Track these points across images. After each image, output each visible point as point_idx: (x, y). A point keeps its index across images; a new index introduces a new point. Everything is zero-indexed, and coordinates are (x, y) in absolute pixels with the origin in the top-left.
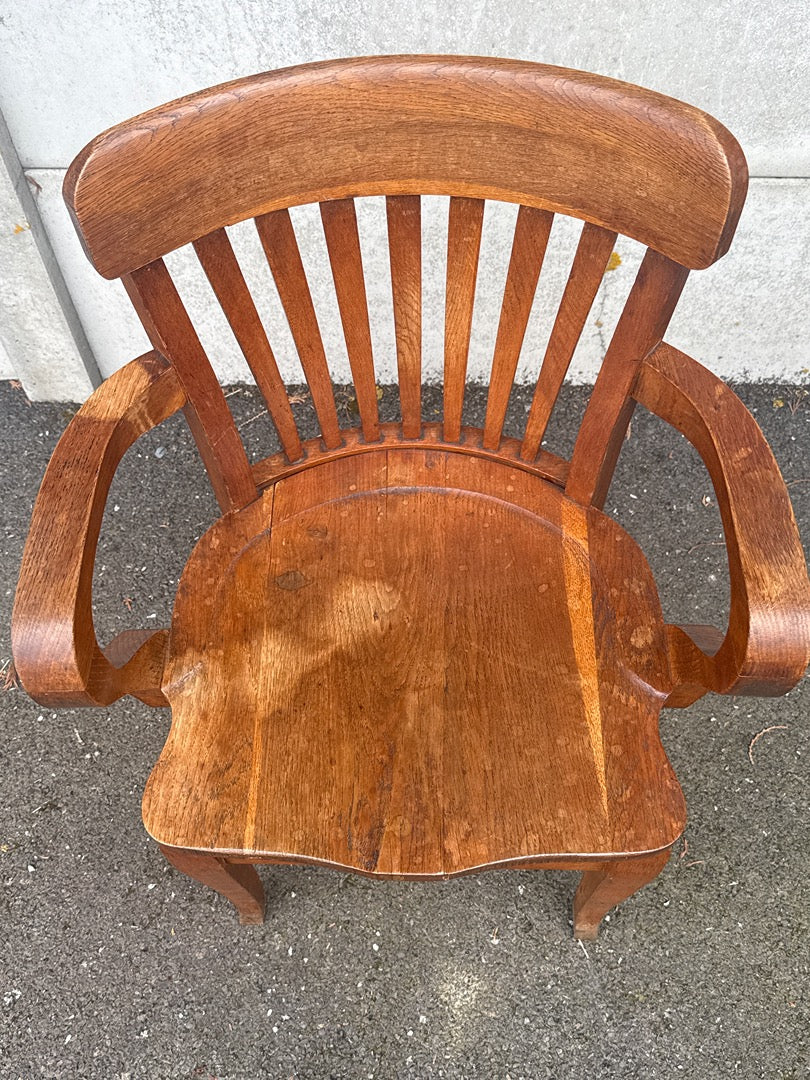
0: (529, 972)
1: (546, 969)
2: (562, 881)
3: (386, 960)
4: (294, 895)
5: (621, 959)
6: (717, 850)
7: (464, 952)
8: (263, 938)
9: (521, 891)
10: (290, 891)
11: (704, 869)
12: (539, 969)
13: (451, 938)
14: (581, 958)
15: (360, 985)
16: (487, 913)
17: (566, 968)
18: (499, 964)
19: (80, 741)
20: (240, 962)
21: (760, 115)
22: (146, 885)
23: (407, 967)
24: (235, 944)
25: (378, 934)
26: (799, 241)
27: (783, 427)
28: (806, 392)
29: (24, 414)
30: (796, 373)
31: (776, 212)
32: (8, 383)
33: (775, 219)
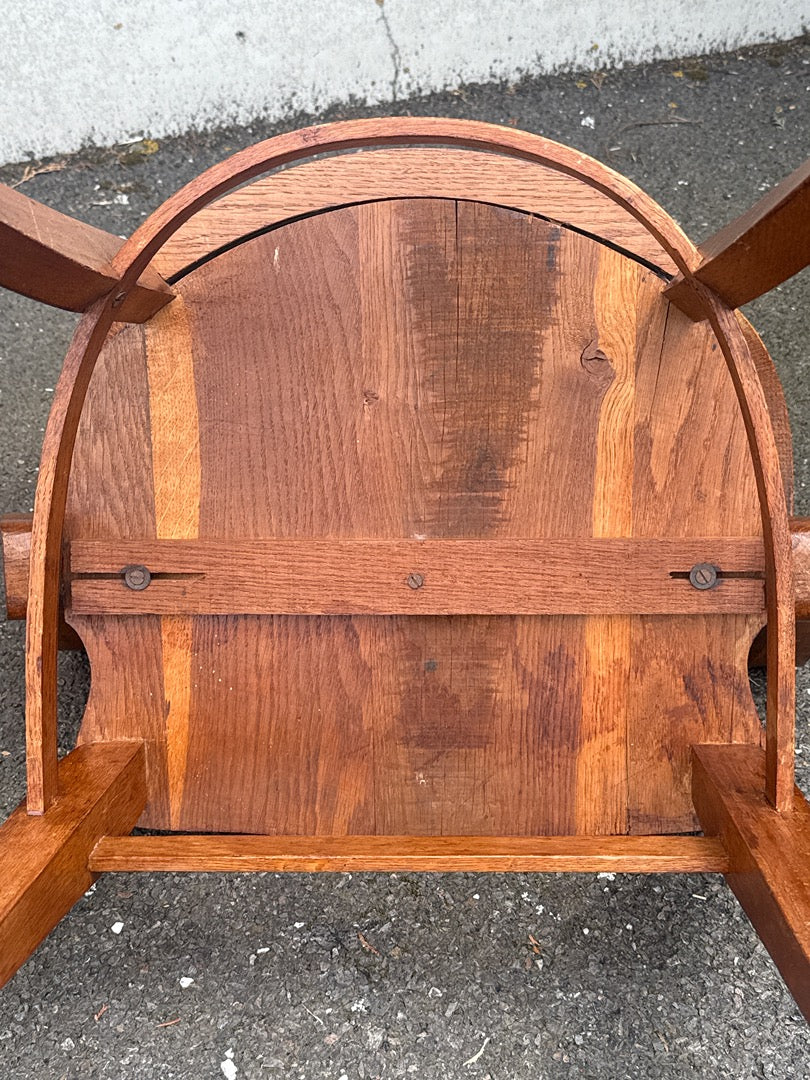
27: (596, 99)
28: (604, 74)
30: (587, 53)
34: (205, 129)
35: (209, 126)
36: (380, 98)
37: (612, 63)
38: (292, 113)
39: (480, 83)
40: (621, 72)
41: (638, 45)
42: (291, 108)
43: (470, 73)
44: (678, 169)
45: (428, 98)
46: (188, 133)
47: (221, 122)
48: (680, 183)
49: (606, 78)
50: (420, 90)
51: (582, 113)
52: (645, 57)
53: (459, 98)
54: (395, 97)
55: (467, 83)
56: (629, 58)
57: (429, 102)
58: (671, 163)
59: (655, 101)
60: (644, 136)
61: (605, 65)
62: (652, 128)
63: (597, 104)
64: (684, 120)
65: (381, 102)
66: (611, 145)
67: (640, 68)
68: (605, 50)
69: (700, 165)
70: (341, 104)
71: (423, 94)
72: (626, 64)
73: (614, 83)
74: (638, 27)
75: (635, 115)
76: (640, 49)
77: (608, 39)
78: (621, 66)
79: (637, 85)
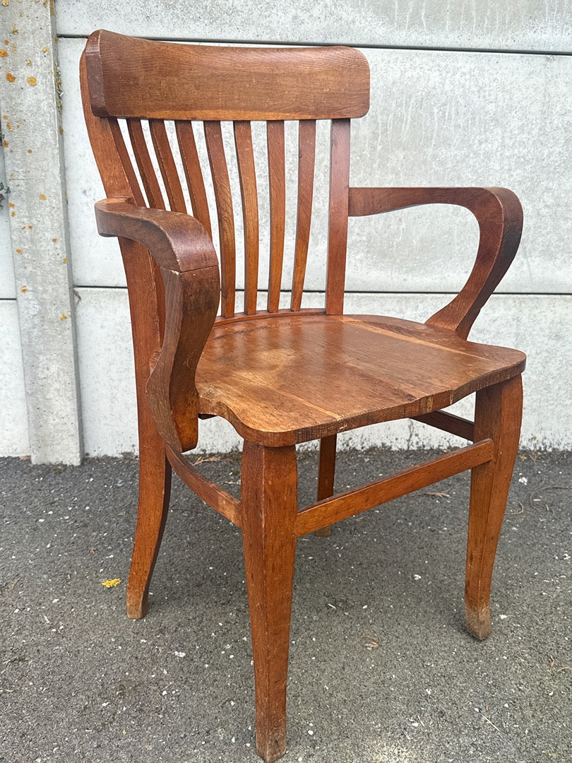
0: (451, 743)
1: (465, 741)
2: (461, 685)
3: (321, 741)
4: (233, 703)
5: (527, 731)
7: (390, 733)
8: (208, 732)
9: (429, 693)
10: (229, 700)
12: (459, 741)
13: (376, 724)
14: (493, 732)
16: (404, 707)
17: (482, 739)
18: (423, 739)
19: (49, 622)
20: (187, 749)
22: (101, 704)
23: (341, 745)
24: (182, 738)
25: (311, 725)
26: (512, 336)
27: (531, 467)
28: (539, 453)
29: (27, 471)
30: (529, 440)
31: (496, 315)
32: (18, 458)
33: (496, 320)
34: (299, 450)
35: (301, 449)
36: (400, 447)
37: (545, 447)
38: (348, 448)
40: (550, 454)
41: (562, 439)
42: (348, 445)
43: (455, 442)
45: (428, 451)
47: (308, 448)
49: (540, 456)
50: (424, 446)
51: (520, 474)
52: (566, 447)
53: (446, 454)
54: (409, 447)
55: (453, 446)
56: (556, 446)
57: (428, 454)
59: (569, 474)
60: (558, 495)
61: (540, 448)
62: (564, 491)
63: (532, 471)
65: (400, 449)
66: (536, 498)
67: (563, 453)
68: (540, 440)
70: (377, 447)
71: (426, 448)
72: (554, 449)
73: (544, 460)
74: (563, 430)
75: (554, 481)
76: (563, 442)
77: (543, 434)
78: (550, 450)
79: (559, 463)
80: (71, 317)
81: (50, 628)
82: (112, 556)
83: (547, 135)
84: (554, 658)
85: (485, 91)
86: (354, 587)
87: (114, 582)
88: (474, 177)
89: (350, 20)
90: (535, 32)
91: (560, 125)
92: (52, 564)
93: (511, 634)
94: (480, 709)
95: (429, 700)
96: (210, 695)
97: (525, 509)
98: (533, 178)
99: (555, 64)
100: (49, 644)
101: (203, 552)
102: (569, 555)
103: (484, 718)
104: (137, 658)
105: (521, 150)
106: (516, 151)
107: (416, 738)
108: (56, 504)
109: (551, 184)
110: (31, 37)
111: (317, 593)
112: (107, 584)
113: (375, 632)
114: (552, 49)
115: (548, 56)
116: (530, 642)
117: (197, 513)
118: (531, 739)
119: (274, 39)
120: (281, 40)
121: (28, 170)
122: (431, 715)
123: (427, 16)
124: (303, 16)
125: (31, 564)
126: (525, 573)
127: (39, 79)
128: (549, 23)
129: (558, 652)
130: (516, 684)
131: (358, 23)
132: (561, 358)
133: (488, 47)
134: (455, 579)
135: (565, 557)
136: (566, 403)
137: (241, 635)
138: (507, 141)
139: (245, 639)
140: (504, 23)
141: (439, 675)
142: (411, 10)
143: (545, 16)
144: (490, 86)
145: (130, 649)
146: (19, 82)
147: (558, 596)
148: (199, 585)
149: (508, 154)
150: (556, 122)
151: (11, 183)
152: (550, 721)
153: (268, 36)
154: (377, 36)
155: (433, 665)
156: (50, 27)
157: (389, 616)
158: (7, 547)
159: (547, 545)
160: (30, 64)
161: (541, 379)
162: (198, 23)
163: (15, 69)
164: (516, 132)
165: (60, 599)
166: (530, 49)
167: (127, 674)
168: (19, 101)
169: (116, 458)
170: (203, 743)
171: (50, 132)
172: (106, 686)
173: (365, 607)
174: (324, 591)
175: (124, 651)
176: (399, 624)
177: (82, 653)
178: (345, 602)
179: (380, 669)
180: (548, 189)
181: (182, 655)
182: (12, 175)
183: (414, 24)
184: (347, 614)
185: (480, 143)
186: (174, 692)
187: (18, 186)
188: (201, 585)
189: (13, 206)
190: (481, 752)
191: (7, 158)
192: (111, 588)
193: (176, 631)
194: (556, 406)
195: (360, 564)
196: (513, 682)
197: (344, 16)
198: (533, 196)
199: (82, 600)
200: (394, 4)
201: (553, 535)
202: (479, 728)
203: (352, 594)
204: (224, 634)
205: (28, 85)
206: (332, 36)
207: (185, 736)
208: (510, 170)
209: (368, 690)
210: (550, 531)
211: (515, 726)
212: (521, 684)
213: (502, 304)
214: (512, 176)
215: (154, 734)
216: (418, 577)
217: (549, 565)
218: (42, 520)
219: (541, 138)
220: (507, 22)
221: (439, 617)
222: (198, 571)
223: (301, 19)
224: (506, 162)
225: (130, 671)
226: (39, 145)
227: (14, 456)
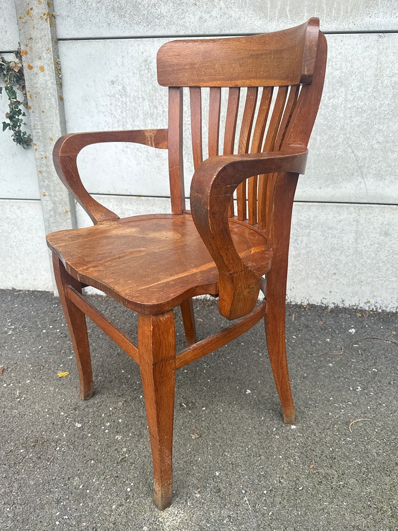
0: (214, 513)
1: (225, 512)
2: (241, 472)
3: (132, 497)
4: (92, 462)
5: (271, 513)
6: (331, 467)
7: (178, 498)
8: (69, 479)
9: (217, 474)
10: (91, 460)
11: (323, 475)
12: (221, 512)
14: (247, 510)
15: (114, 507)
16: (196, 482)
17: (237, 514)
18: (197, 506)
19: (18, 394)
20: (52, 488)
21: (328, 174)
22: (20, 450)
23: (144, 501)
24: (53, 479)
25: (132, 484)
26: (353, 232)
27: (361, 322)
29: (50, 300)
30: (365, 303)
31: (341, 218)
32: (49, 292)
33: (341, 221)
37: (377, 309)
39: (316, 304)
40: (379, 313)
41: (389, 304)
43: (312, 301)
44: (377, 362)
45: (293, 305)
46: (203, 299)
48: (374, 370)
49: (371, 314)
50: (291, 302)
51: (352, 326)
52: (392, 310)
53: (305, 308)
55: (311, 303)
57: (293, 307)
58: (376, 359)
59: (388, 329)
60: (373, 343)
61: (373, 309)
62: (378, 341)
63: (361, 324)
64: (394, 341)
66: (356, 344)
67: (388, 314)
68: (373, 304)
69: (389, 364)
71: (292, 304)
72: (383, 310)
73: (374, 317)
74: (389, 298)
75: (375, 333)
76: (390, 306)
77: (375, 300)
78: (380, 311)
79: (383, 320)
80: (70, 211)
81: (17, 398)
82: (71, 357)
83: (379, 92)
84: (315, 462)
85: (333, 62)
86: (204, 394)
87: (65, 374)
88: (325, 123)
89: (237, 17)
90: (370, 17)
91: (389, 84)
92: (37, 359)
93: (293, 440)
94: (246, 492)
95: (215, 480)
96: (83, 454)
97: (344, 352)
98: (368, 123)
99: (385, 39)
100: (12, 408)
101: (123, 360)
102: (361, 388)
103: (246, 498)
104: (54, 423)
105: (359, 103)
106: (356, 104)
107: (193, 505)
108: (57, 322)
109: (381, 127)
110: (40, 41)
111: (178, 396)
112: (60, 374)
113: (202, 427)
114: (383, 29)
115: (380, 34)
116: (304, 448)
117: (132, 334)
118: (271, 519)
119: (188, 33)
120: (192, 34)
121: (43, 123)
122: (211, 490)
123: (290, 11)
124: (206, 16)
125: (26, 357)
126: (324, 397)
127: (46, 67)
128: (381, 10)
129: (320, 458)
130: (279, 477)
131: (242, 19)
132: (388, 249)
133: (335, 30)
134: (273, 396)
135: (358, 389)
136: (392, 280)
137: (119, 418)
138: (349, 97)
139: (120, 421)
140: (347, 12)
141: (230, 462)
142: (279, 7)
143: (378, 5)
144: (336, 58)
145: (53, 417)
146: (35, 70)
147: (340, 417)
148: (110, 382)
149: (349, 106)
150: (385, 82)
151: (34, 131)
152: (290, 509)
153: (184, 31)
154: (256, 27)
155: (229, 455)
156: (50, 34)
157: (217, 416)
158: (19, 345)
159: (348, 379)
160: (40, 58)
161: (374, 262)
162: (140, 26)
163: (32, 62)
164: (356, 90)
165: (31, 381)
166: (366, 29)
167: (43, 433)
168: (35, 81)
169: (102, 296)
170: (63, 485)
171: (53, 100)
172: (29, 439)
173: (204, 408)
174: (184, 394)
175: (49, 418)
176: (221, 423)
177: (25, 416)
178: (193, 403)
179: (193, 453)
180: (379, 130)
181: (80, 425)
182: (34, 126)
183: (282, 17)
184: (190, 412)
185: (329, 99)
186: (63, 449)
187: (38, 133)
188: (112, 382)
189: (35, 145)
190: (232, 523)
191: (31, 116)
192: (61, 377)
193: (83, 410)
194: (385, 282)
195: (215, 378)
196: (278, 476)
197: (233, 14)
198: (368, 135)
199: (42, 383)
200: (267, 4)
201: (355, 372)
202: (239, 505)
203: (201, 398)
204: (110, 415)
205: (40, 71)
206: (225, 29)
207: (55, 479)
208: (351, 117)
209: (179, 466)
210: (355, 369)
211: (264, 508)
212: (283, 478)
213: (346, 211)
214: (353, 121)
215: (39, 474)
216: (249, 391)
217: (344, 393)
218: (44, 331)
219: (375, 94)
220: (349, 11)
221: (250, 421)
222: (114, 372)
223: (205, 18)
224: (348, 111)
225: (46, 431)
226: (48, 108)
227: (47, 290)
